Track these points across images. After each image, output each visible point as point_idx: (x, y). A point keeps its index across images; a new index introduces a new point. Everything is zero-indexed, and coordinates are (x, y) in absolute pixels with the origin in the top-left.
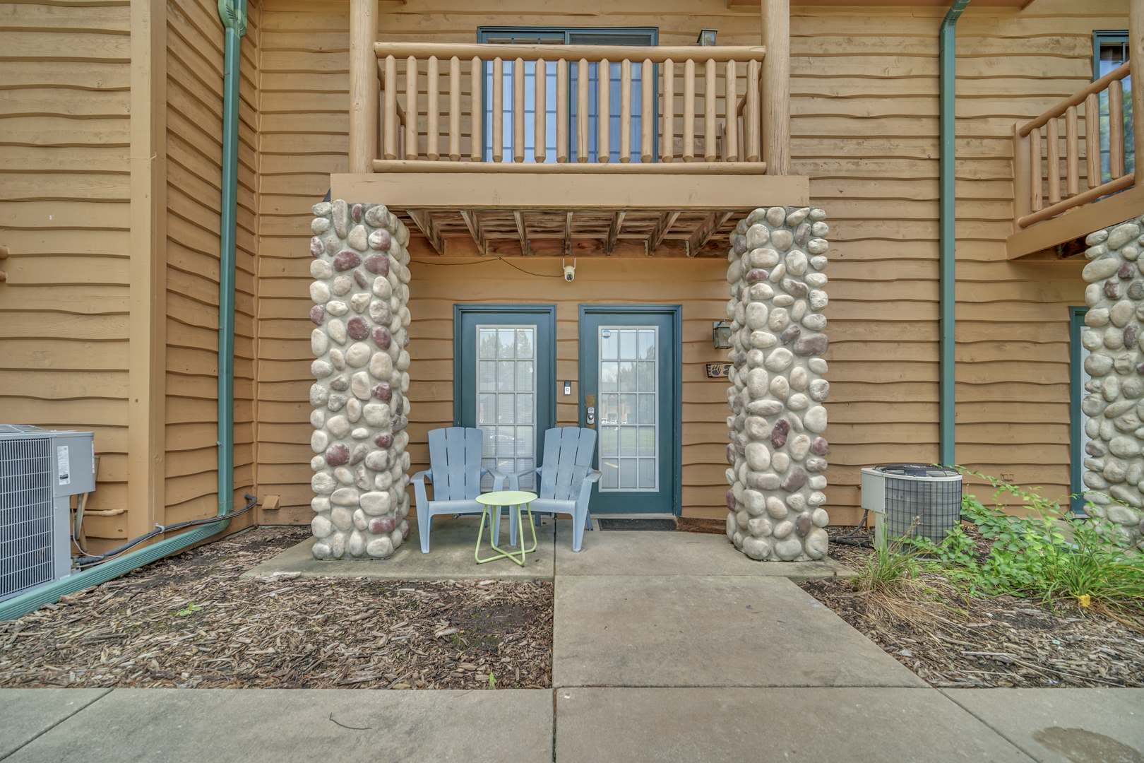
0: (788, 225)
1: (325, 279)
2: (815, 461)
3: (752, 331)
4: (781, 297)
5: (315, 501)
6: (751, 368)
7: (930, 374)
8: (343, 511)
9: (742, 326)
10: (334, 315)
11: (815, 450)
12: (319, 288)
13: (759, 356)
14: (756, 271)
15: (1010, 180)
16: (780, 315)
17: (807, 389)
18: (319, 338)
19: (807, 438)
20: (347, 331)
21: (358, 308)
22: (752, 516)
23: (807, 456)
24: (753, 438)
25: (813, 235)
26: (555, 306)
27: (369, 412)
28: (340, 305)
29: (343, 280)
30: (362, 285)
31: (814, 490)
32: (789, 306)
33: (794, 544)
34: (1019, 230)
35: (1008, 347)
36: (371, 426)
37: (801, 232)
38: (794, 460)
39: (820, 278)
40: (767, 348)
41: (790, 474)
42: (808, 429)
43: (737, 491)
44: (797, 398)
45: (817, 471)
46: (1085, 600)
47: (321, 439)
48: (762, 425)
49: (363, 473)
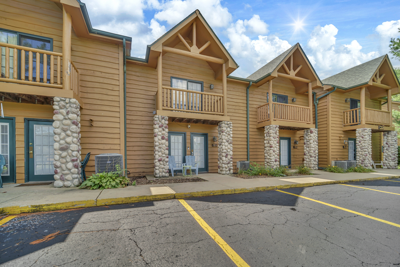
0: (227, 124)
1: (157, 129)
2: (231, 160)
3: (222, 140)
4: (227, 135)
5: (156, 167)
6: (222, 146)
7: (246, 147)
8: (161, 169)
9: (220, 139)
10: (159, 135)
11: (231, 158)
12: (156, 131)
13: (224, 144)
14: (223, 131)
15: (257, 115)
16: (226, 138)
17: (230, 149)
18: (156, 139)
19: (230, 156)
20: (161, 138)
21: (163, 134)
22: (223, 168)
23: (230, 159)
24: (223, 156)
25: (230, 126)
26: (186, 132)
27: (166, 152)
28: (160, 134)
29: (161, 129)
30: (164, 130)
31: (231, 164)
32: (227, 136)
33: (228, 172)
34: (258, 124)
35: (257, 142)
36: (166, 154)
37: (229, 125)
38: (228, 159)
39: (231, 132)
40: (225, 143)
41: (228, 162)
42: (230, 155)
43: (220, 165)
44: (229, 150)
45: (231, 161)
46: (260, 174)
47: (157, 157)
48: (224, 154)
49: (165, 162)
